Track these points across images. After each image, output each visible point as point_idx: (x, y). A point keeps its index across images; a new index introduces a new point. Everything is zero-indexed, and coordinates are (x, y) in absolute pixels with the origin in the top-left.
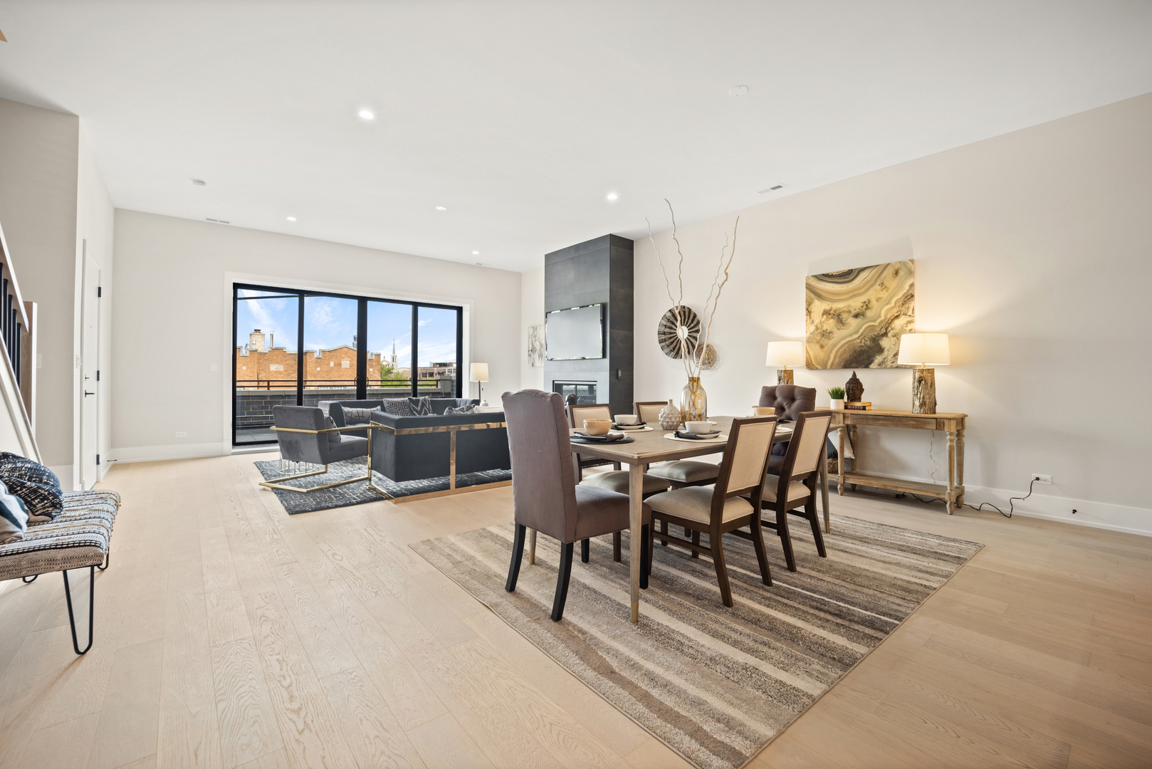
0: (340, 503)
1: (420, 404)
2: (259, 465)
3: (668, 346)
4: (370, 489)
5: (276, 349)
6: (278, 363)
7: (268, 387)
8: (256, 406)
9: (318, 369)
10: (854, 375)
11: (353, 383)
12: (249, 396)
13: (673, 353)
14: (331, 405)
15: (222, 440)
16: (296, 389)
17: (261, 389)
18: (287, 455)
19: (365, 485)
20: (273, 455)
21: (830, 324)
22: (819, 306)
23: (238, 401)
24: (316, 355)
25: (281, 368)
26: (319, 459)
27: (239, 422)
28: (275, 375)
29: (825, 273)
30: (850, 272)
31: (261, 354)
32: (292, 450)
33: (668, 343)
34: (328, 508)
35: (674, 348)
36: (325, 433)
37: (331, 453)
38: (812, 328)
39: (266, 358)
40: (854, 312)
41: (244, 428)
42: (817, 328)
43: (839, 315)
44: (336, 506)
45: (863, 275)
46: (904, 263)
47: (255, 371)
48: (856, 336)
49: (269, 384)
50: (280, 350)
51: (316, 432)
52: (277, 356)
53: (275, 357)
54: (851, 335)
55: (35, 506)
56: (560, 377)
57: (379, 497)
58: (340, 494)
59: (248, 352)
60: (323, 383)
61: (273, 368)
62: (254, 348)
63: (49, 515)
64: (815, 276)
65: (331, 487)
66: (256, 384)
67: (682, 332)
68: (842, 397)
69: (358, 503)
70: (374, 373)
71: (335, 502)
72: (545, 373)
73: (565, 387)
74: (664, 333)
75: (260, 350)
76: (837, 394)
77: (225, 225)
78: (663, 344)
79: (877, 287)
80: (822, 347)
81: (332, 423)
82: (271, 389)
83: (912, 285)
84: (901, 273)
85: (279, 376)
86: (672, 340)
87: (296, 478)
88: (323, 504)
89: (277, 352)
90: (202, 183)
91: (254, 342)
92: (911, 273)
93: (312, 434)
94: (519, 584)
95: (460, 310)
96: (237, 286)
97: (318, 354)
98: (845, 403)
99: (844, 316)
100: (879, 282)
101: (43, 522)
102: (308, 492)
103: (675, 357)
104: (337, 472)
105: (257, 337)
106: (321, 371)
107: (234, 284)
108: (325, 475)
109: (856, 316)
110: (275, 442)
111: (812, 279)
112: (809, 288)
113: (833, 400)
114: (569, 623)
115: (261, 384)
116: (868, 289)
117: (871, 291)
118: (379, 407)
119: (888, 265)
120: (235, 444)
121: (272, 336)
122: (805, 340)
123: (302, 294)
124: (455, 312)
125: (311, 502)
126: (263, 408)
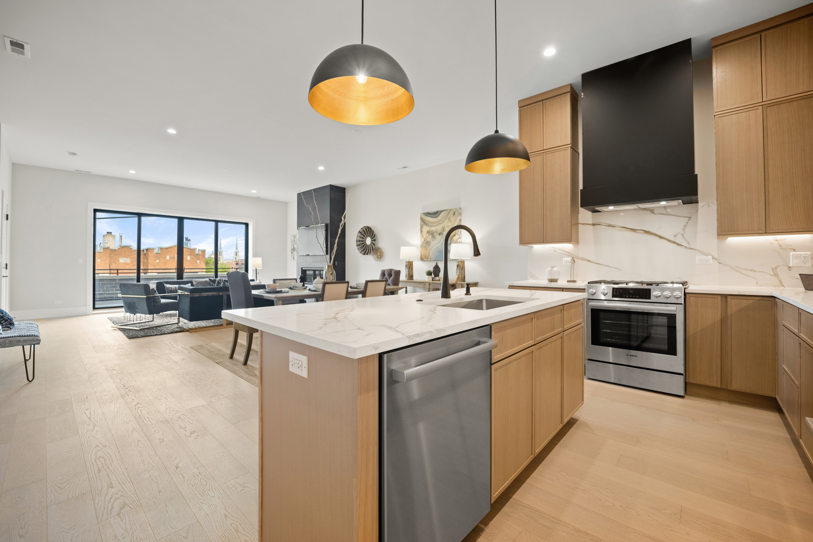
0: (158, 333)
1: (217, 282)
2: (110, 319)
3: (361, 248)
4: (177, 328)
5: (125, 247)
6: (126, 257)
7: (117, 273)
8: (108, 286)
9: (157, 261)
10: (437, 264)
11: (174, 271)
12: (104, 280)
13: (363, 252)
14: (157, 283)
15: (86, 306)
16: (136, 275)
17: (112, 275)
18: (128, 311)
19: (176, 326)
20: (121, 314)
21: (430, 238)
22: (426, 229)
23: (97, 283)
24: (156, 251)
25: (128, 260)
26: (147, 311)
27: (97, 296)
28: (123, 266)
29: (428, 212)
30: (437, 212)
31: (112, 250)
32: (131, 307)
33: (361, 246)
34: (151, 336)
35: (364, 249)
36: (151, 297)
37: (154, 308)
38: (423, 240)
39: (116, 253)
40: (439, 232)
41: (100, 300)
42: (425, 240)
43: (433, 234)
44: (156, 335)
45: (442, 214)
46: (457, 209)
47: (108, 263)
48: (439, 244)
49: (117, 271)
50: (128, 247)
51: (145, 297)
52: (125, 251)
53: (123, 253)
54: (437, 244)
55: (2, 324)
56: (305, 266)
57: (182, 330)
58: (159, 330)
59: (102, 249)
60: (161, 271)
61: (122, 260)
62: (107, 246)
63: (9, 328)
64: (424, 213)
65: (154, 327)
66: (108, 271)
67: (368, 241)
68: (431, 275)
69: (169, 333)
70: (200, 263)
71: (155, 333)
72: (297, 263)
73: (307, 272)
74: (360, 241)
75: (111, 247)
76: (429, 274)
77: (88, 175)
78: (359, 247)
79: (447, 220)
80: (426, 249)
81: (155, 292)
82: (120, 275)
83: (460, 220)
84: (456, 214)
85: (127, 266)
86: (363, 245)
87: (134, 324)
88: (148, 334)
89: (125, 249)
90: (75, 154)
91: (106, 241)
92: (460, 214)
93: (143, 298)
94: (235, 356)
95: (247, 225)
96: (95, 211)
97: (157, 251)
98: (433, 278)
99: (435, 234)
100: (448, 218)
101: (7, 330)
102: (140, 329)
103: (364, 254)
104: (158, 320)
105: (109, 238)
106: (159, 262)
107: (94, 209)
108: (153, 322)
109: (440, 234)
110: (122, 307)
111: (423, 215)
112: (422, 219)
113: (427, 276)
114: (250, 366)
115: (112, 271)
116: (444, 221)
117: (445, 222)
118: (190, 284)
119: (451, 209)
120: (94, 308)
121: (121, 237)
122: (420, 246)
123: (140, 215)
124: (244, 226)
125: (142, 333)
126: (113, 287)
